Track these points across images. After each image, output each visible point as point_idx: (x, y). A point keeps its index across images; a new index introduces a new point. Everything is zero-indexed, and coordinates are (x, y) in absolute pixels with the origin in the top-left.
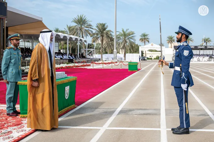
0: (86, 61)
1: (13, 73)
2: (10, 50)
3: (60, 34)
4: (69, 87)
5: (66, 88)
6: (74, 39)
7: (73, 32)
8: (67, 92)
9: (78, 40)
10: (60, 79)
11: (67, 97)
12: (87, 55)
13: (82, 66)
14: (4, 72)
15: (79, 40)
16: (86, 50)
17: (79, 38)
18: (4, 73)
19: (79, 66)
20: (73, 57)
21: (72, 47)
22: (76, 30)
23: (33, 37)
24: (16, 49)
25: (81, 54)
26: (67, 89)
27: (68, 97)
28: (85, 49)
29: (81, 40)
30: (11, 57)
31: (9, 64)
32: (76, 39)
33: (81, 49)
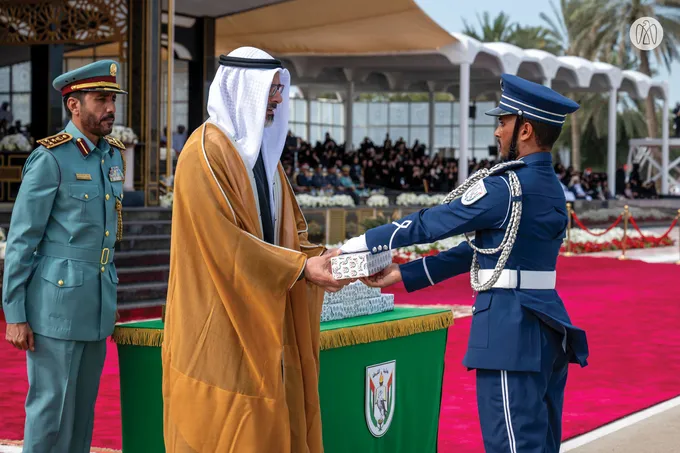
0: (657, 214)
1: (63, 287)
2: (58, 152)
3: (498, 48)
4: (391, 367)
5: (371, 371)
6: (584, 82)
7: (585, 37)
8: (384, 396)
9: (609, 88)
10: (346, 319)
11: (379, 423)
12: (666, 176)
13: (617, 245)
14: (12, 277)
15: (616, 83)
16: (660, 148)
17: (616, 76)
18: (17, 282)
19: (599, 248)
20: (579, 190)
21: (584, 128)
22: (603, 22)
23: (348, 73)
24: (92, 147)
25: (629, 169)
26: (382, 377)
27: (385, 427)
28: (656, 142)
29: (628, 85)
30: (58, 195)
31: (45, 235)
32: (600, 79)
33: (633, 143)
